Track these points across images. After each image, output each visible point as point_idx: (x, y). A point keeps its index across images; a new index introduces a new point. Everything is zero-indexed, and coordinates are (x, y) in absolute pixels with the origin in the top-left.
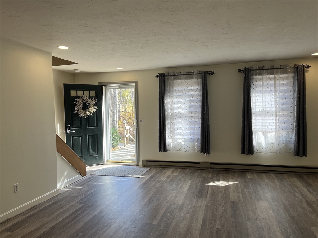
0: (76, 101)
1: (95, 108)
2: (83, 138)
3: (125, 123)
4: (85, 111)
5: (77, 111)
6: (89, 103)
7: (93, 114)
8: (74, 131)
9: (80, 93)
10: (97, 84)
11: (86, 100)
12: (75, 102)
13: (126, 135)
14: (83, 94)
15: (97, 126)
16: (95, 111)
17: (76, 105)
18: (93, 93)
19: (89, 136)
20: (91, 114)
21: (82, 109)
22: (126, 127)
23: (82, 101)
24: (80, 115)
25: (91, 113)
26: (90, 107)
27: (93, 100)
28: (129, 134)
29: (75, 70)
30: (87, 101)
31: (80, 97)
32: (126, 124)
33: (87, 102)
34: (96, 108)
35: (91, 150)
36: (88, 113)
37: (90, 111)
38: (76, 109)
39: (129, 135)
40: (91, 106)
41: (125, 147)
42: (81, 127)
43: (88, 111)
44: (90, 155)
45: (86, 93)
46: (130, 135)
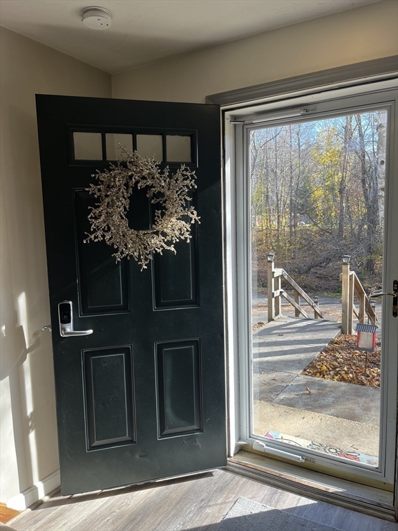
0: (96, 184)
1: (186, 219)
2: (133, 358)
3: (270, 262)
4: (141, 232)
5: (99, 233)
6: (160, 195)
7: (181, 245)
8: (90, 332)
9: (119, 144)
10: (199, 98)
11: (144, 178)
12: (92, 188)
13: (273, 291)
14: (135, 148)
15: (196, 302)
16: (187, 235)
17: (95, 201)
18: (179, 146)
19: (160, 348)
20: (172, 248)
21: (125, 223)
22: (273, 270)
23: (126, 185)
24: (116, 251)
25: (169, 243)
26: (163, 214)
27: (179, 175)
28: (280, 290)
29: (86, 11)
30: (150, 182)
31: (115, 163)
32: (273, 264)
33: (148, 187)
34: (194, 216)
35: (168, 410)
36: (156, 242)
37: (164, 234)
38: (96, 222)
39: (281, 292)
40: (168, 205)
41: (272, 324)
42: (125, 308)
43: (157, 233)
44: (166, 432)
45: (149, 144)
46: (282, 290)
